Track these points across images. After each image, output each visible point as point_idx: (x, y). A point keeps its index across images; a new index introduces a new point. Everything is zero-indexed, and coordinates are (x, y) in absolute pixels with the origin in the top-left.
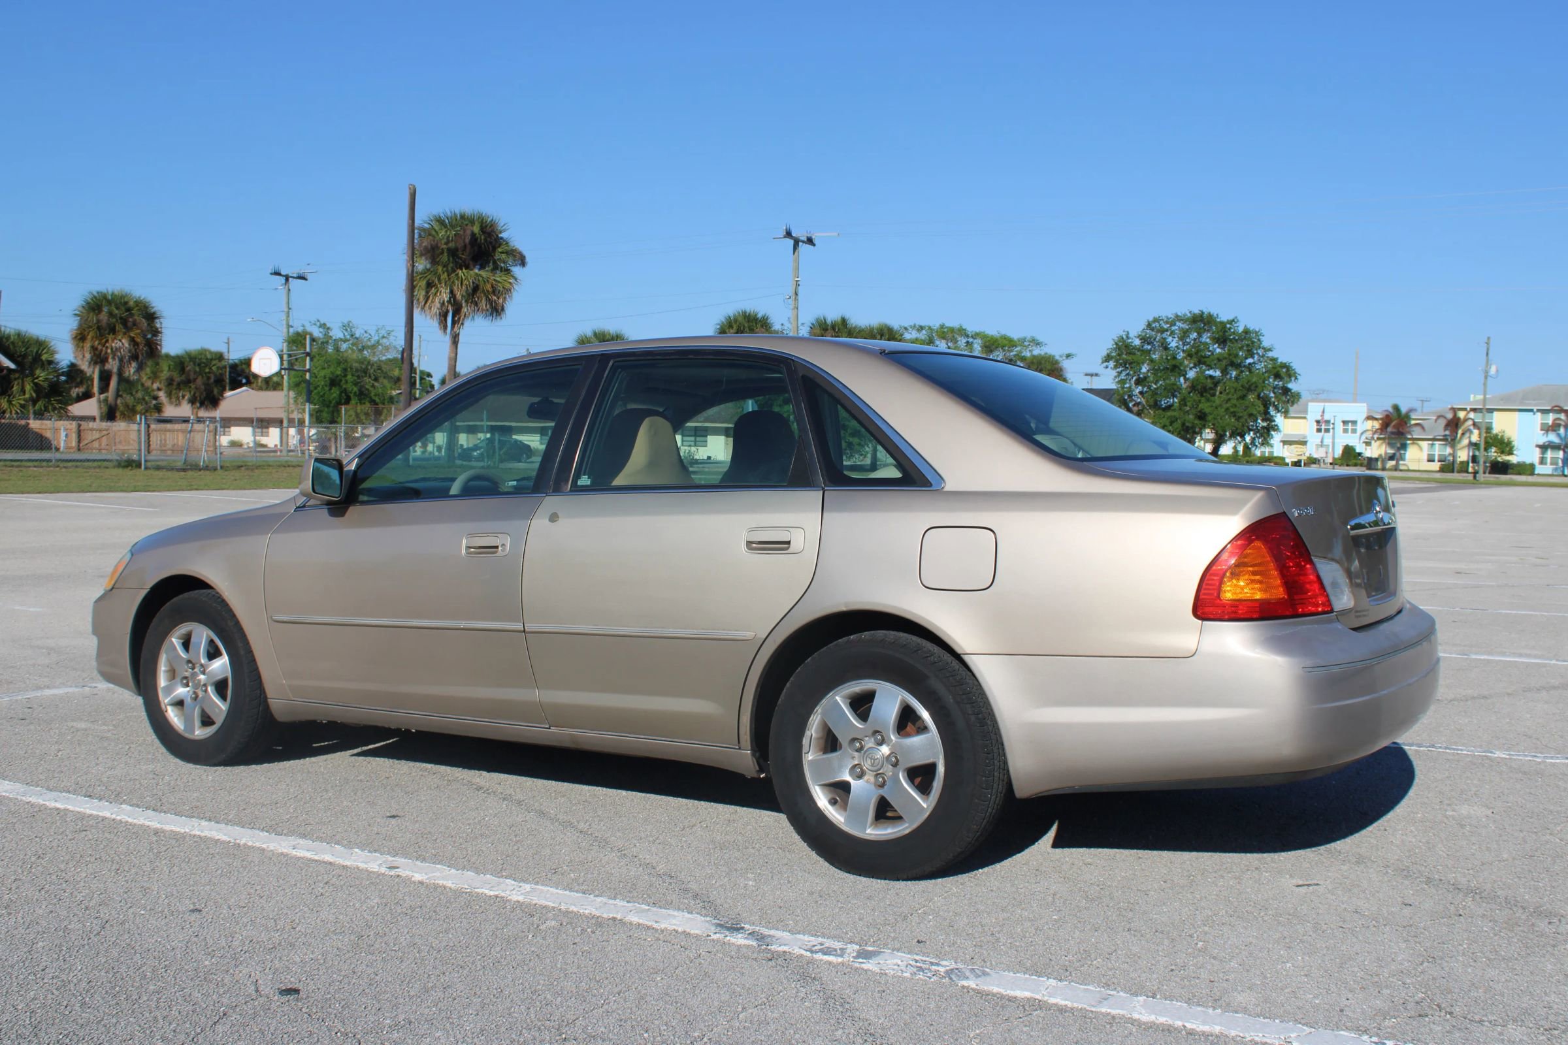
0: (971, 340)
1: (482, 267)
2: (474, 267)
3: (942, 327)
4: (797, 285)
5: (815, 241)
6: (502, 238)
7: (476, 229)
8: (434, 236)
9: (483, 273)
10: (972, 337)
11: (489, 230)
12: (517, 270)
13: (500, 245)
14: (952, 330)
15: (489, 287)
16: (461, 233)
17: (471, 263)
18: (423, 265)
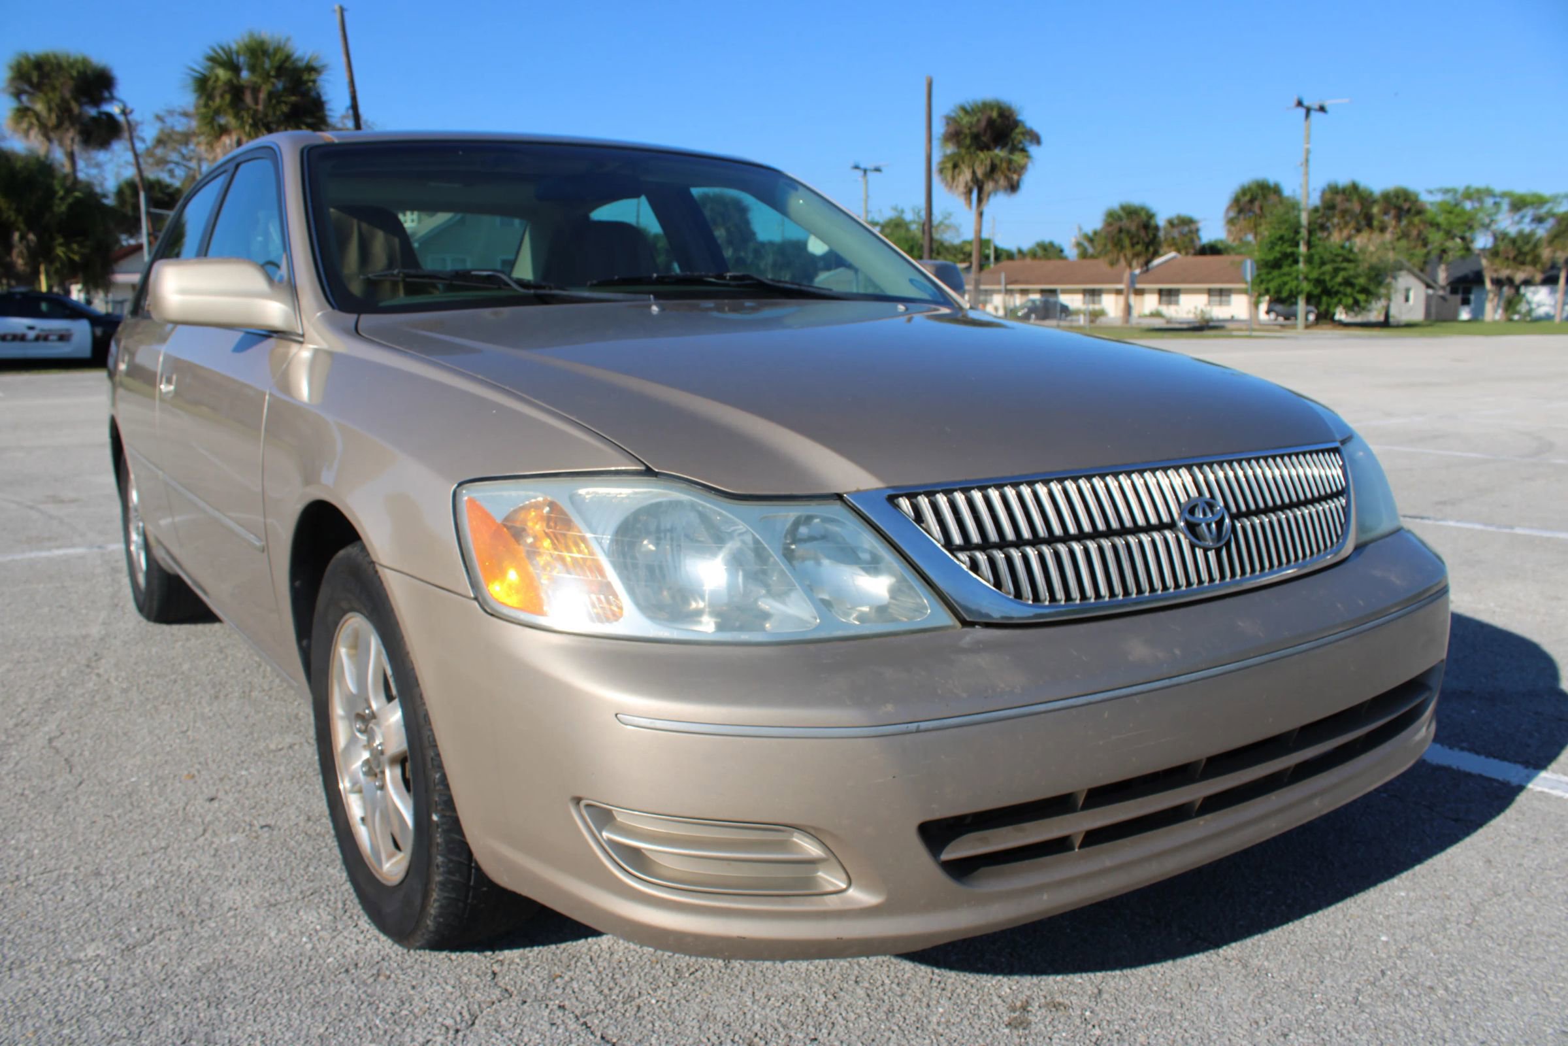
0: (1498, 200)
1: (1001, 148)
2: (996, 147)
3: (1468, 188)
4: (1308, 152)
5: (1327, 108)
6: (1018, 120)
7: (995, 114)
8: (958, 123)
9: (1002, 154)
10: (1499, 196)
11: (1006, 114)
12: (1033, 149)
13: (1017, 127)
14: (1478, 191)
15: (1004, 165)
16: (982, 118)
17: (992, 145)
18: (950, 149)
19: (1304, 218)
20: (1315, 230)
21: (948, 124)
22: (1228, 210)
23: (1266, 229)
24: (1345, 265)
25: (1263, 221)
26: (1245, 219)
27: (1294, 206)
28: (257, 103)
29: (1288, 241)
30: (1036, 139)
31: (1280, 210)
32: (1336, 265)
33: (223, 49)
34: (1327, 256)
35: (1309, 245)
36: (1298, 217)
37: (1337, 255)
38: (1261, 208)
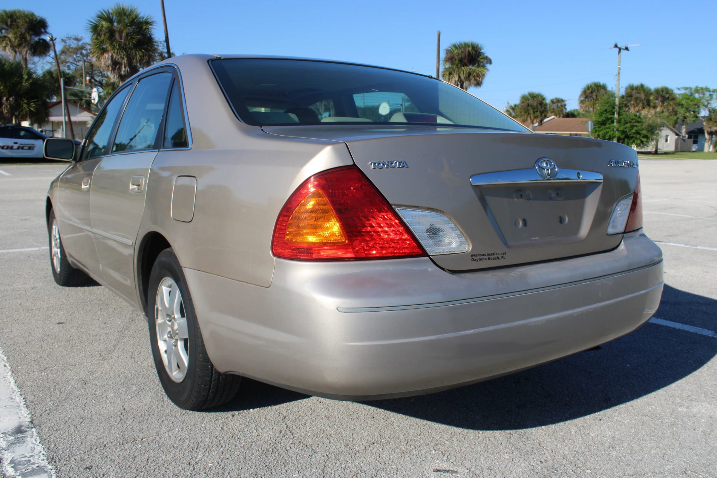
0: (711, 93)
1: (473, 65)
2: (470, 65)
3: (697, 87)
4: (620, 69)
5: (629, 49)
6: (482, 53)
7: (470, 49)
8: (452, 53)
9: (473, 68)
10: (713, 92)
11: (476, 49)
12: (488, 66)
13: (480, 55)
14: (702, 89)
15: (475, 74)
16: (464, 51)
17: (468, 64)
18: (448, 65)
19: (617, 101)
20: (622, 107)
21: (447, 53)
22: (580, 97)
23: (599, 106)
24: (636, 124)
25: (597, 102)
26: (588, 101)
27: (612, 95)
28: (121, 39)
29: (609, 112)
30: (490, 62)
31: (606, 97)
32: (632, 124)
33: (106, 12)
34: (628, 119)
35: (619, 114)
36: (614, 100)
37: (633, 119)
38: (596, 96)
